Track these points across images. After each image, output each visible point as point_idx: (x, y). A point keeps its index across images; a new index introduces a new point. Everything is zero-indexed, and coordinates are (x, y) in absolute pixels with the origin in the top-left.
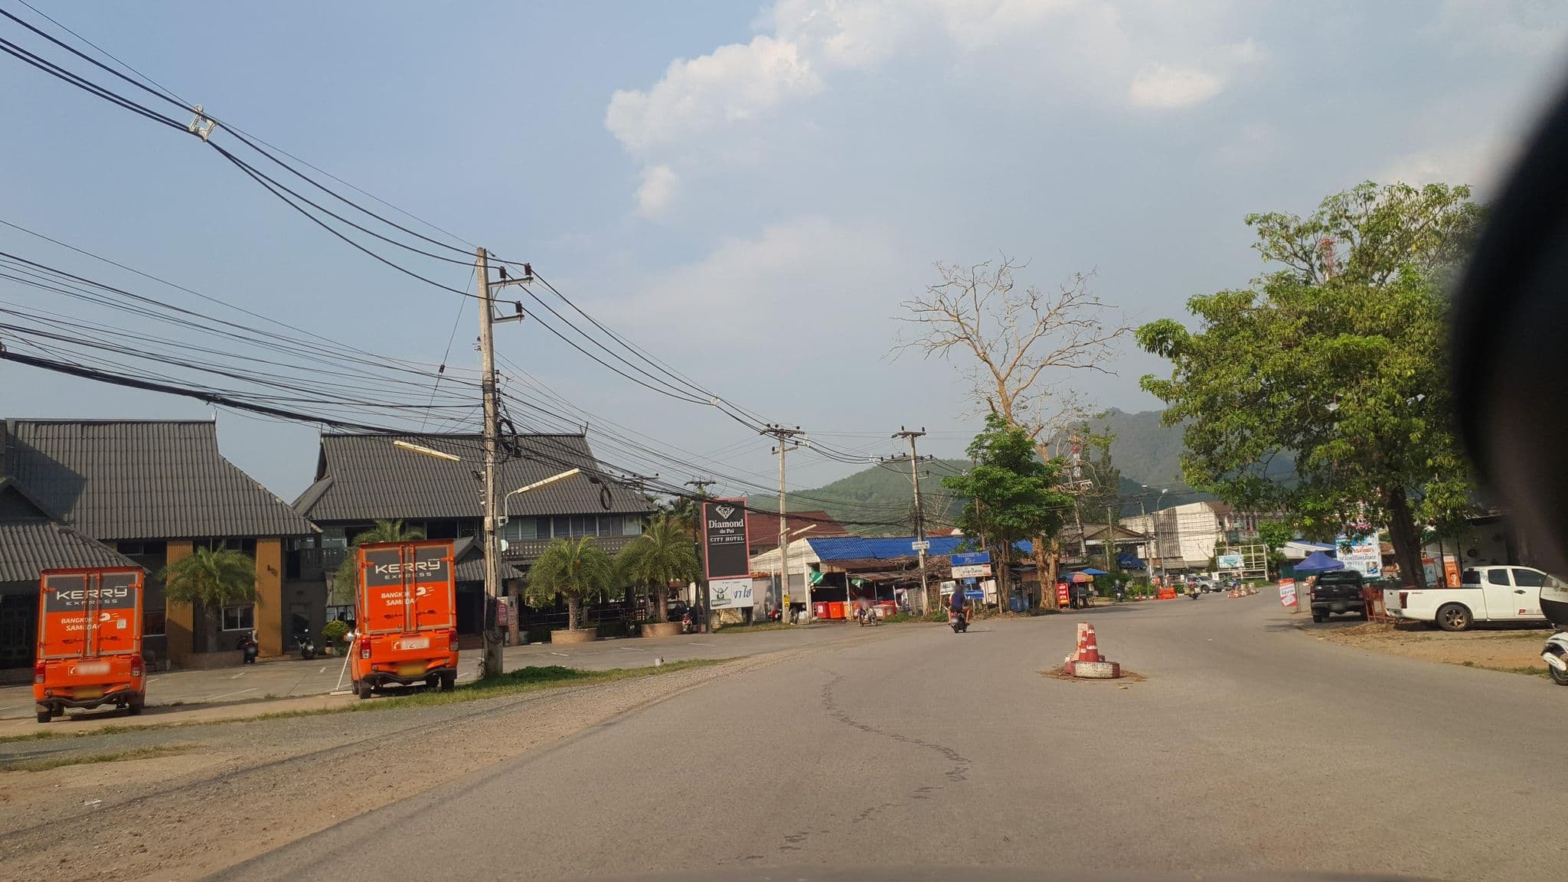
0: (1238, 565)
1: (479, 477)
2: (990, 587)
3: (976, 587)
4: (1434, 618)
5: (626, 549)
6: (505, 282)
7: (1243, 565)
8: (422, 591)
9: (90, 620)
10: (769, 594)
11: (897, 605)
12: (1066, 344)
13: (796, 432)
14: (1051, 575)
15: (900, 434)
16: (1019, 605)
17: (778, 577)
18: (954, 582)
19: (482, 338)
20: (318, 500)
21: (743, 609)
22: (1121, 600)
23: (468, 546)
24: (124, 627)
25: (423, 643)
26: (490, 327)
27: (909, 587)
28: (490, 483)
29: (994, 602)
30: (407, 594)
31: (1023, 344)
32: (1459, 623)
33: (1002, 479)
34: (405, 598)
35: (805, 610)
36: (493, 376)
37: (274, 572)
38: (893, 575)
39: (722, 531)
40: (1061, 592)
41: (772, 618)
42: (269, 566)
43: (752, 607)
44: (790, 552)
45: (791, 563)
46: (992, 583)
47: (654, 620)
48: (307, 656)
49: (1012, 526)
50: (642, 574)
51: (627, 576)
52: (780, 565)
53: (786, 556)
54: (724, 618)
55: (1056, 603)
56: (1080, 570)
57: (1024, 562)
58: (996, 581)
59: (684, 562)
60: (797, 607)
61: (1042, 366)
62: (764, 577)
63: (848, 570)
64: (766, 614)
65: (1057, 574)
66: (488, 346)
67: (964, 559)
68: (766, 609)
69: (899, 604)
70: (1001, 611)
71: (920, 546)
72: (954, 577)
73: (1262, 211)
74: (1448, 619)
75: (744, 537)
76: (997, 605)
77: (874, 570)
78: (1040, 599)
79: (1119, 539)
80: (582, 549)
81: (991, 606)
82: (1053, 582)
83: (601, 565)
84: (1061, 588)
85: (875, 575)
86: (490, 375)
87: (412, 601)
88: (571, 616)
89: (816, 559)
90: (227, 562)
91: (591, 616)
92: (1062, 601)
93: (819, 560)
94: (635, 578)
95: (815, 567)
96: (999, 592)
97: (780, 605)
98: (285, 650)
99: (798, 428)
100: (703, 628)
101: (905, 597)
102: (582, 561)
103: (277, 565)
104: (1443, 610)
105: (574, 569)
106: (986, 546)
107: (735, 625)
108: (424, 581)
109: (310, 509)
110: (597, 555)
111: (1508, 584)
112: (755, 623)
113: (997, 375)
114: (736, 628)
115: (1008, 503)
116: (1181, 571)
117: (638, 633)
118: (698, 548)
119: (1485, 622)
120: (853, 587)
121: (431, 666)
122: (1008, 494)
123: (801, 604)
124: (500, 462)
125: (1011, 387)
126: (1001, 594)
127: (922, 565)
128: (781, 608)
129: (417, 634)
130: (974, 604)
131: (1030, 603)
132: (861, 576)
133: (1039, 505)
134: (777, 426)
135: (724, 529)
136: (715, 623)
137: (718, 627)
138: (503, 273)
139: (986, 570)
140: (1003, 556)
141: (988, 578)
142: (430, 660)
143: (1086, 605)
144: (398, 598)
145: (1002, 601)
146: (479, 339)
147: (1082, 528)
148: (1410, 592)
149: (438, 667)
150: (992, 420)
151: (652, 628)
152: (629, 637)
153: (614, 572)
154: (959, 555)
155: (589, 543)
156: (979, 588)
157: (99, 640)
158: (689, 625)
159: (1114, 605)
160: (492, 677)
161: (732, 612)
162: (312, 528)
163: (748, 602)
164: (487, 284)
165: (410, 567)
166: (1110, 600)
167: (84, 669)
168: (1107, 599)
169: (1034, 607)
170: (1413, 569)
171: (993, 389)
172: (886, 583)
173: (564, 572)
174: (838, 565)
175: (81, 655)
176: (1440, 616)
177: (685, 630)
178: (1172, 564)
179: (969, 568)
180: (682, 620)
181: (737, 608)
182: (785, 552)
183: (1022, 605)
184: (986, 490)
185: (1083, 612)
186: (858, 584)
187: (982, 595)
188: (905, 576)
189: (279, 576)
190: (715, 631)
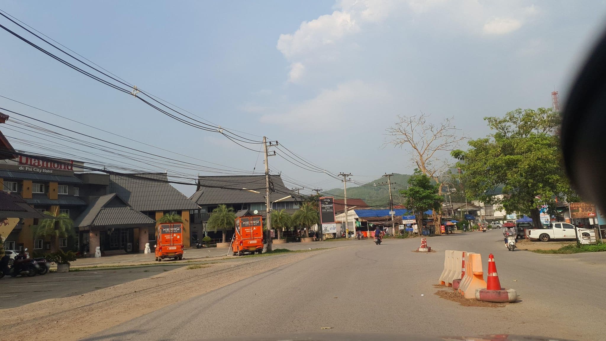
0: (514, 218)
1: (265, 198)
2: (415, 227)
3: (411, 227)
4: (538, 238)
5: (296, 213)
6: (271, 145)
7: (516, 218)
8: (255, 228)
9: (171, 236)
10: (341, 229)
11: (385, 233)
12: (444, 142)
13: (349, 175)
14: (439, 223)
15: (385, 175)
16: (426, 233)
17: (344, 222)
18: (403, 225)
19: (265, 161)
20: (199, 198)
21: (333, 233)
22: (465, 231)
23: (246, 213)
24: (179, 238)
25: (255, 242)
26: (267, 157)
27: (388, 227)
28: (268, 199)
29: (417, 232)
30: (251, 229)
31: (429, 142)
32: (546, 239)
33: (419, 191)
34: (250, 230)
35: (354, 234)
36: (268, 170)
37: (187, 221)
38: (383, 223)
39: (326, 208)
40: (442, 229)
41: (343, 237)
42: (186, 219)
43: (336, 233)
44: (348, 214)
45: (348, 218)
46: (416, 226)
47: (304, 236)
48: (198, 247)
49: (422, 207)
50: (300, 222)
51: (296, 222)
52: (345, 218)
53: (347, 216)
54: (327, 236)
55: (441, 232)
56: (449, 221)
57: (428, 218)
58: (418, 225)
59: (314, 218)
60: (351, 233)
61: (435, 150)
62: (339, 222)
63: (368, 221)
64: (341, 235)
65: (441, 222)
66: (267, 162)
67: (406, 218)
68: (341, 234)
69: (385, 232)
70: (419, 235)
71: (392, 213)
72: (403, 224)
73: (489, 116)
74: (543, 238)
75: (333, 210)
76: (418, 233)
77: (377, 221)
78: (435, 231)
79: (470, 208)
80: (282, 213)
81: (416, 233)
82: (439, 225)
83: (288, 219)
84: (442, 227)
85: (377, 222)
86: (267, 170)
87: (252, 231)
88: (279, 235)
89: (357, 217)
90: (175, 218)
91: (284, 235)
92: (443, 232)
93: (358, 217)
94: (298, 223)
95: (357, 219)
96: (419, 228)
97: (345, 232)
98: (191, 245)
99: (350, 173)
100: (320, 239)
101: (387, 230)
102: (282, 217)
103: (188, 219)
104: (541, 236)
105: (279, 220)
106: (414, 213)
107: (331, 239)
108: (255, 226)
109: (197, 201)
110: (287, 215)
111: (561, 228)
112: (337, 238)
113: (419, 153)
114: (331, 240)
115: (421, 199)
116: (493, 220)
117: (299, 241)
118: (318, 213)
119: (554, 239)
120: (370, 227)
121: (257, 247)
122: (421, 196)
123: (352, 232)
124: (270, 194)
125: (425, 157)
126: (419, 229)
127: (393, 220)
128: (345, 233)
129: (254, 239)
130: (410, 233)
131: (430, 232)
132: (372, 223)
133: (432, 200)
134: (343, 173)
135: (326, 207)
136: (324, 238)
137: (325, 239)
138: (270, 143)
139: (414, 221)
140: (420, 216)
141: (415, 224)
142: (257, 246)
143: (451, 233)
144: (249, 230)
145: (420, 231)
146: (264, 161)
147: (452, 205)
148: (531, 230)
149: (259, 248)
150: (416, 170)
151: (304, 239)
152: (297, 242)
153: (292, 220)
154: (405, 216)
155: (284, 212)
156: (412, 227)
157: (174, 241)
158: (316, 238)
159: (462, 233)
160: (269, 251)
161: (329, 234)
162: (199, 207)
163: (335, 231)
164: (266, 146)
165: (252, 222)
166: (462, 231)
167: (170, 248)
168: (461, 231)
169: (432, 233)
170: (537, 223)
171: (418, 158)
172: (381, 225)
173: (276, 221)
174: (364, 219)
175: (170, 245)
176: (540, 238)
177: (314, 240)
178: (489, 218)
179: (408, 220)
180: (313, 237)
181: (331, 233)
182: (346, 215)
183: (427, 233)
184: (414, 195)
185: (450, 235)
186: (371, 225)
187: (413, 230)
188: (387, 223)
189: (189, 222)
190: (324, 241)
